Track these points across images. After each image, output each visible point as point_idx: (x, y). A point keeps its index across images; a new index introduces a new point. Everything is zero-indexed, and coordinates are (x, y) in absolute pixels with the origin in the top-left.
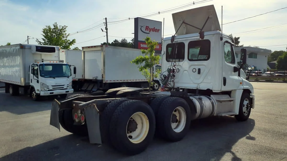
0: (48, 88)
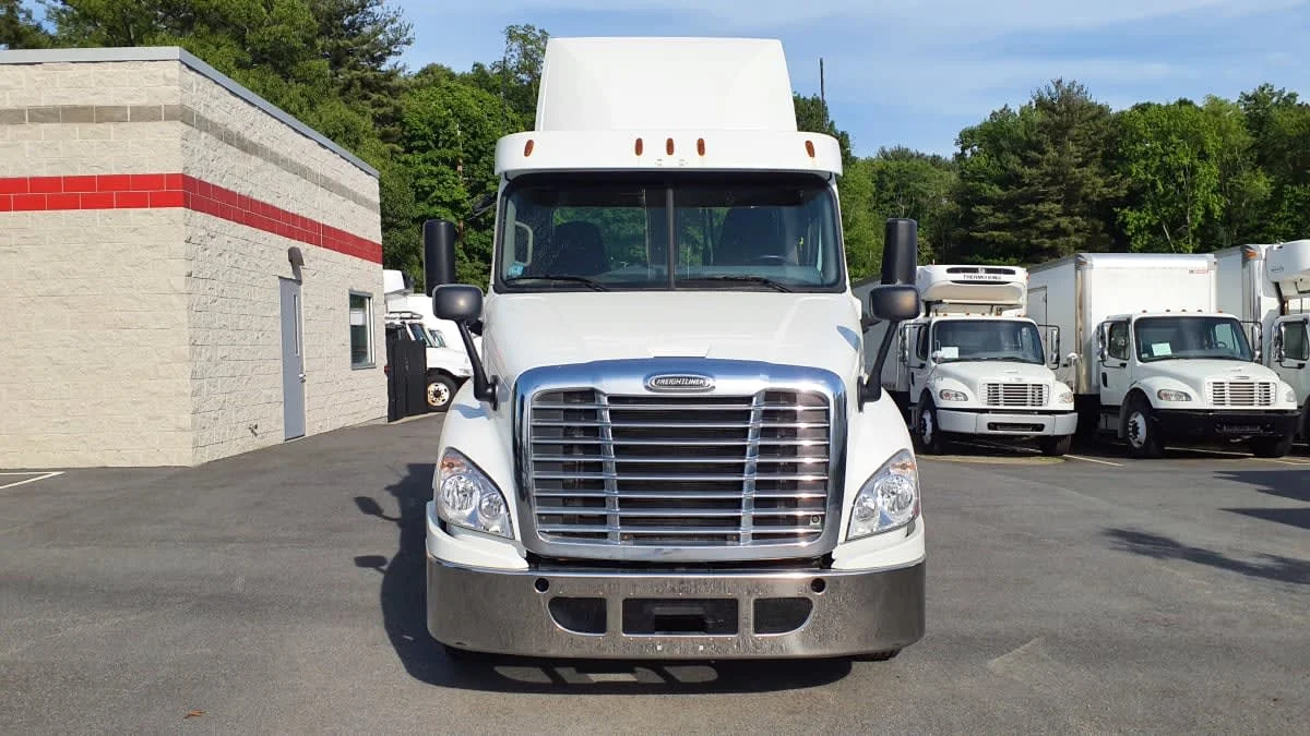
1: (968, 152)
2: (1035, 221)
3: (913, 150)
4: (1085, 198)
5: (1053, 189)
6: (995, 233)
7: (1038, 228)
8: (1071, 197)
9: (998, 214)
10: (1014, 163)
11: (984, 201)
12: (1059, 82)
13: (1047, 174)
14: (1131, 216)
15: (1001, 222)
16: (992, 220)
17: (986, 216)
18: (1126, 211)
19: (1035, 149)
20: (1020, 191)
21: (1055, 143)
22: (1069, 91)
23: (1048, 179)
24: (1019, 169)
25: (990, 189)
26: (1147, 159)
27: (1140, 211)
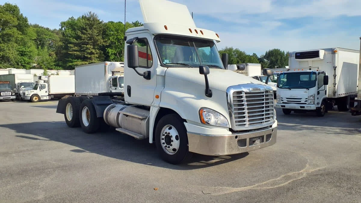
0: (282, 100)
1: (63, 28)
2: (85, 50)
3: (40, 25)
4: (98, 45)
5: (90, 42)
6: (75, 52)
7: (86, 52)
8: (95, 44)
9: (75, 47)
10: (79, 33)
11: (71, 43)
12: (90, 12)
13: (89, 37)
14: (110, 50)
15: (76, 49)
16: (74, 49)
17: (72, 47)
18: (109, 49)
19: (85, 30)
20: (81, 41)
21: (90, 29)
22: (93, 15)
23: (89, 39)
24: (81, 35)
25: (73, 40)
26: (113, 36)
27: (112, 49)
